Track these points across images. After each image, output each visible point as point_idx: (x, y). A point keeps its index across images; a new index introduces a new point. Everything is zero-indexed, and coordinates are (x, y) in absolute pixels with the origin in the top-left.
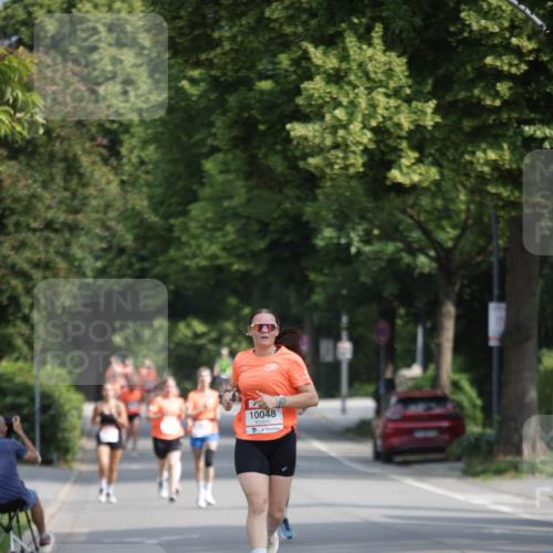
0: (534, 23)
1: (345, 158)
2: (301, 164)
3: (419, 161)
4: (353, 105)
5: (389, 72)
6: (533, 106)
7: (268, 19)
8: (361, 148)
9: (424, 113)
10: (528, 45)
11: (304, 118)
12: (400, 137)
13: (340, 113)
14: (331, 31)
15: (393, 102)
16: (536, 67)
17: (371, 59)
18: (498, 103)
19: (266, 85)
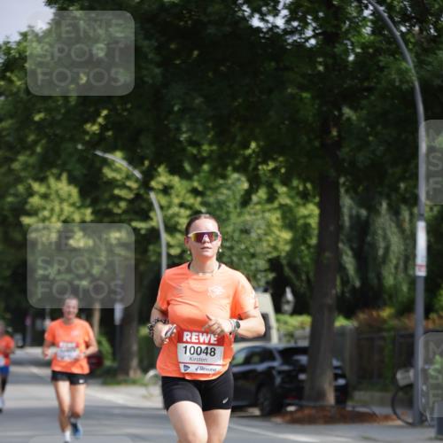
4: (52, 210)
5: (70, 195)
6: (136, 213)
7: (13, 170)
9: (84, 215)
10: (134, 185)
11: (29, 214)
13: (46, 213)
14: (42, 175)
15: (72, 209)
16: (138, 196)
17: (61, 189)
18: (119, 211)
19: (10, 199)
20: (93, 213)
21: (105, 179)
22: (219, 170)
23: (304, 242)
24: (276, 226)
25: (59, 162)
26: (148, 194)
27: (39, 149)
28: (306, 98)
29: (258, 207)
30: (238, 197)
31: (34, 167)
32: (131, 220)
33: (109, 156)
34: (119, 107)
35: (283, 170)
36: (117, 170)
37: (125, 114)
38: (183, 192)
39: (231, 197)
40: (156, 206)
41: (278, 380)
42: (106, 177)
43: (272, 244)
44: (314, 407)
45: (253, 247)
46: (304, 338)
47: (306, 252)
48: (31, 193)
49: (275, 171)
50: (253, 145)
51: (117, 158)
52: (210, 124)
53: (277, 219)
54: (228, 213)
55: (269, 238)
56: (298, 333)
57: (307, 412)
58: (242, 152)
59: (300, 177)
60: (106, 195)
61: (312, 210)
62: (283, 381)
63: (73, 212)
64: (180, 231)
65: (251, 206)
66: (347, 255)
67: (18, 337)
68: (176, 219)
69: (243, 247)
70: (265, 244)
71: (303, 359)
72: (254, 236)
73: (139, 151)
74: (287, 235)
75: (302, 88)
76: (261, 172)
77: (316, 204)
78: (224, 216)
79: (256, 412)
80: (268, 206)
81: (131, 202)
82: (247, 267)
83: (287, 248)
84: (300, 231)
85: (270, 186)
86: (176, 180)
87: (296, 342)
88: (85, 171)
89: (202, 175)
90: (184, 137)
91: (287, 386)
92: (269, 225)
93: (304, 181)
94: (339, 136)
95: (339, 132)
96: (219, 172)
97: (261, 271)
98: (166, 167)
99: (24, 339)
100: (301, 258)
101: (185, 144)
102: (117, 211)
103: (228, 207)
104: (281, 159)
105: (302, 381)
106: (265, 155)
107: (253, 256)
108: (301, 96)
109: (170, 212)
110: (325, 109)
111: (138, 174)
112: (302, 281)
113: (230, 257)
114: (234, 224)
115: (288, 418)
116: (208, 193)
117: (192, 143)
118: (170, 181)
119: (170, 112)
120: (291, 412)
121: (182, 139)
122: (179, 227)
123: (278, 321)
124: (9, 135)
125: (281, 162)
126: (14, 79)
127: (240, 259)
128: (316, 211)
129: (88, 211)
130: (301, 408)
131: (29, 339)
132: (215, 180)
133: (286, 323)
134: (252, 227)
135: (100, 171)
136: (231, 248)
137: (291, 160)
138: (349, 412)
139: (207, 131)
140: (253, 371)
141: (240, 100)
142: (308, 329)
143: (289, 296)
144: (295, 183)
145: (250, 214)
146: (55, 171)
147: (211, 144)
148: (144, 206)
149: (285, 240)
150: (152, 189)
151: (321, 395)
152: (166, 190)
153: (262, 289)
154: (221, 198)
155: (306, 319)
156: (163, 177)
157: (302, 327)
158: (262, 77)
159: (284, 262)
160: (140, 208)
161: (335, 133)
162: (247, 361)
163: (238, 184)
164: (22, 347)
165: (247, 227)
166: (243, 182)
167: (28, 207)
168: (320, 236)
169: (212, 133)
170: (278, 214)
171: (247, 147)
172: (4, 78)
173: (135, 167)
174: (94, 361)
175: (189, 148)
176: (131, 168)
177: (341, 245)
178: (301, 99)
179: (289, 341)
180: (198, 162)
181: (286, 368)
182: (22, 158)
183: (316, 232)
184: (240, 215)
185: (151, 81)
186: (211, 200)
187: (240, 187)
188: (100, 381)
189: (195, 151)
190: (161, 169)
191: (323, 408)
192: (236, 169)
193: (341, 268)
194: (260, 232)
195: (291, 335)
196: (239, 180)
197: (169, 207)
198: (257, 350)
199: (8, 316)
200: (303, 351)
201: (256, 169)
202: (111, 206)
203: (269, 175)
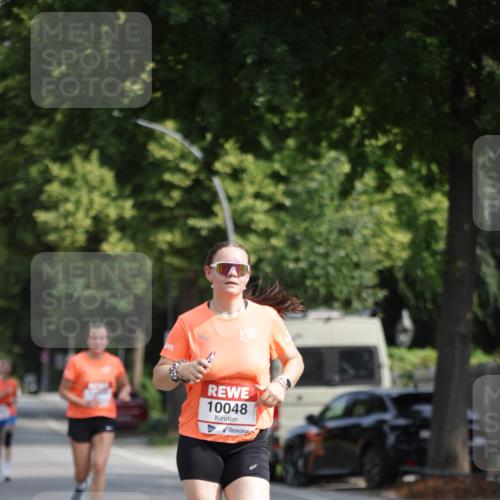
0: (193, 155)
1: (73, 237)
2: (43, 239)
3: (120, 240)
4: (78, 203)
5: (102, 182)
6: (195, 206)
7: (24, 146)
8: (83, 230)
9: (123, 208)
10: (191, 168)
11: (46, 208)
12: (108, 224)
13: (70, 207)
14: (63, 153)
15: (105, 201)
16: (197, 183)
17: (91, 172)
18: (171, 204)
19: (19, 186)
20: (135, 206)
21: (151, 160)
22: (310, 146)
23: (428, 247)
24: (388, 223)
25: (87, 135)
26: (211, 181)
27: (59, 117)
28: (431, 44)
29: (364, 198)
30: (336, 184)
31: (52, 142)
32: (188, 216)
33: (157, 127)
34: (170, 58)
35: (399, 147)
36: (169, 147)
37: (180, 67)
38: (259, 177)
39: (326, 184)
40: (222, 196)
41: (391, 439)
42: (153, 156)
43: (384, 249)
44: (442, 477)
45: (357, 254)
46: (426, 380)
47: (430, 261)
48: (48, 179)
49: (387, 148)
50: (357, 111)
51: (168, 130)
52: (297, 83)
53: (390, 214)
54: (321, 206)
55: (380, 241)
56: (419, 373)
57: (431, 483)
58: (341, 121)
59: (422, 157)
60: (153, 182)
61: (439, 202)
62: (398, 441)
63: (107, 205)
64: (255, 232)
65: (354, 196)
66: (488, 264)
67: (30, 379)
68: (250, 215)
69: (342, 253)
70: (373, 250)
71: (426, 410)
72: (357, 238)
73: (198, 119)
74: (404, 237)
75: (427, 30)
76: (368, 150)
77: (444, 194)
78: (316, 211)
79: (361, 483)
80: (378, 197)
81: (187, 190)
82: (349, 281)
83: (405, 255)
84: (422, 232)
85: (379, 168)
86: (249, 160)
87: (416, 387)
88: (123, 149)
89: (286, 153)
90: (260, 101)
91: (404, 447)
92: (379, 223)
93: (429, 162)
94: (478, 96)
95: (476, 92)
96: (309, 150)
97: (368, 287)
98: (237, 141)
99: (39, 382)
100: (423, 269)
101: (263, 110)
102: (168, 203)
103: (322, 197)
104: (396, 131)
105: (425, 441)
106: (373, 126)
107: (357, 266)
108: (425, 41)
109: (242, 205)
110: (457, 59)
111: (196, 152)
112: (425, 301)
113: (324, 268)
114: (330, 221)
115: (405, 491)
116: (295, 178)
117: (273, 109)
118: (241, 161)
119: (243, 65)
120: (409, 483)
121: (257, 104)
122: (253, 227)
123: (391, 356)
124: (16, 96)
125: (395, 134)
126: (24, 16)
127: (339, 271)
128: (445, 203)
129: (129, 204)
130: (423, 477)
131: (45, 382)
132: (304, 160)
133: (402, 359)
134: (355, 226)
135: (144, 147)
136: (326, 255)
137: (410, 132)
138: (490, 483)
139: (293, 92)
140: (356, 426)
141: (339, 48)
142: (432, 369)
143: (407, 321)
144: (416, 165)
145: (352, 208)
146: (81, 147)
147: (298, 110)
148: (206, 196)
149: (402, 244)
150: (216, 173)
151: (451, 460)
152: (236, 175)
153: (368, 312)
154: (313, 185)
155: (430, 354)
156: (232, 156)
157: (425, 365)
158: (371, 15)
159: (399, 275)
160: (200, 200)
161: (472, 94)
162: (348, 412)
163: (336, 165)
164: (36, 393)
165: (349, 227)
166: (342, 163)
167: (44, 198)
168: (450, 239)
169: (300, 95)
170: (391, 208)
171: (349, 114)
172: (9, 15)
173: (193, 142)
174: (136, 412)
175: (269, 116)
176: (187, 144)
177: (479, 251)
178: (425, 47)
179: (406, 385)
180: (279, 135)
181: (402, 422)
182: (35, 129)
183: (443, 233)
184: (338, 209)
185: (214, 23)
186: (299, 188)
187: (338, 171)
188: (144, 439)
189: (276, 120)
190: (229, 145)
191: (453, 478)
192: (333, 146)
193: (480, 283)
194: (367, 232)
195: (409, 377)
196: (336, 160)
197: (240, 198)
198: (362, 397)
199: (17, 349)
200: (425, 398)
201: (361, 145)
202: (159, 196)
203: (378, 153)
